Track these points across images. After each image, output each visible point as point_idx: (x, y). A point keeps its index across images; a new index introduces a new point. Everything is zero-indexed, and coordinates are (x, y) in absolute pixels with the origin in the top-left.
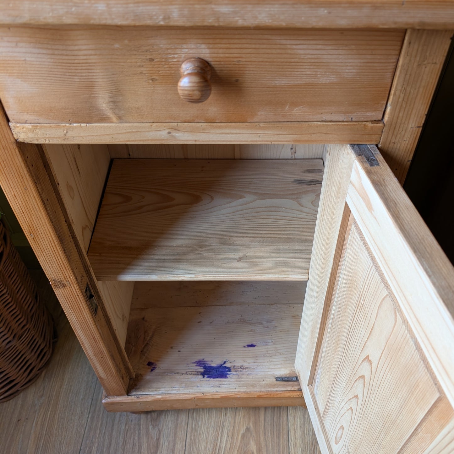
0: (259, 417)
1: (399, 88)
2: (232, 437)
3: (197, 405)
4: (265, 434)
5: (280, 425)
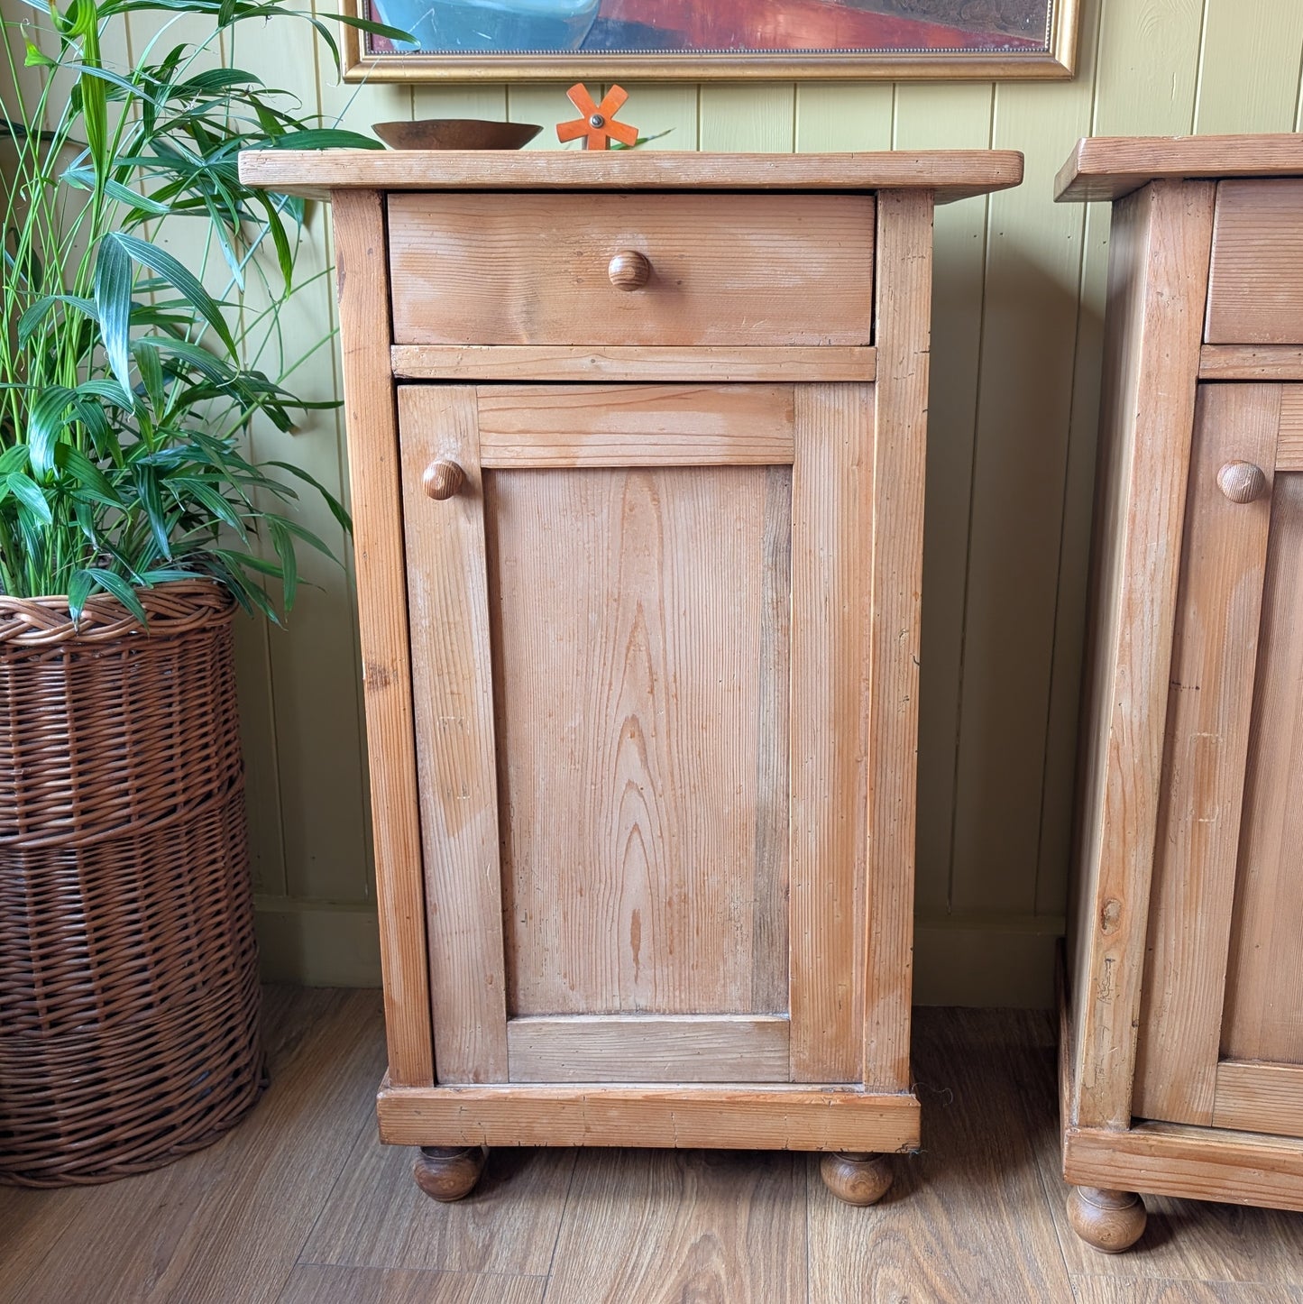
1: (885, 291)
2: (669, 1248)
3: (588, 1130)
4: (749, 1247)
5: (785, 1233)
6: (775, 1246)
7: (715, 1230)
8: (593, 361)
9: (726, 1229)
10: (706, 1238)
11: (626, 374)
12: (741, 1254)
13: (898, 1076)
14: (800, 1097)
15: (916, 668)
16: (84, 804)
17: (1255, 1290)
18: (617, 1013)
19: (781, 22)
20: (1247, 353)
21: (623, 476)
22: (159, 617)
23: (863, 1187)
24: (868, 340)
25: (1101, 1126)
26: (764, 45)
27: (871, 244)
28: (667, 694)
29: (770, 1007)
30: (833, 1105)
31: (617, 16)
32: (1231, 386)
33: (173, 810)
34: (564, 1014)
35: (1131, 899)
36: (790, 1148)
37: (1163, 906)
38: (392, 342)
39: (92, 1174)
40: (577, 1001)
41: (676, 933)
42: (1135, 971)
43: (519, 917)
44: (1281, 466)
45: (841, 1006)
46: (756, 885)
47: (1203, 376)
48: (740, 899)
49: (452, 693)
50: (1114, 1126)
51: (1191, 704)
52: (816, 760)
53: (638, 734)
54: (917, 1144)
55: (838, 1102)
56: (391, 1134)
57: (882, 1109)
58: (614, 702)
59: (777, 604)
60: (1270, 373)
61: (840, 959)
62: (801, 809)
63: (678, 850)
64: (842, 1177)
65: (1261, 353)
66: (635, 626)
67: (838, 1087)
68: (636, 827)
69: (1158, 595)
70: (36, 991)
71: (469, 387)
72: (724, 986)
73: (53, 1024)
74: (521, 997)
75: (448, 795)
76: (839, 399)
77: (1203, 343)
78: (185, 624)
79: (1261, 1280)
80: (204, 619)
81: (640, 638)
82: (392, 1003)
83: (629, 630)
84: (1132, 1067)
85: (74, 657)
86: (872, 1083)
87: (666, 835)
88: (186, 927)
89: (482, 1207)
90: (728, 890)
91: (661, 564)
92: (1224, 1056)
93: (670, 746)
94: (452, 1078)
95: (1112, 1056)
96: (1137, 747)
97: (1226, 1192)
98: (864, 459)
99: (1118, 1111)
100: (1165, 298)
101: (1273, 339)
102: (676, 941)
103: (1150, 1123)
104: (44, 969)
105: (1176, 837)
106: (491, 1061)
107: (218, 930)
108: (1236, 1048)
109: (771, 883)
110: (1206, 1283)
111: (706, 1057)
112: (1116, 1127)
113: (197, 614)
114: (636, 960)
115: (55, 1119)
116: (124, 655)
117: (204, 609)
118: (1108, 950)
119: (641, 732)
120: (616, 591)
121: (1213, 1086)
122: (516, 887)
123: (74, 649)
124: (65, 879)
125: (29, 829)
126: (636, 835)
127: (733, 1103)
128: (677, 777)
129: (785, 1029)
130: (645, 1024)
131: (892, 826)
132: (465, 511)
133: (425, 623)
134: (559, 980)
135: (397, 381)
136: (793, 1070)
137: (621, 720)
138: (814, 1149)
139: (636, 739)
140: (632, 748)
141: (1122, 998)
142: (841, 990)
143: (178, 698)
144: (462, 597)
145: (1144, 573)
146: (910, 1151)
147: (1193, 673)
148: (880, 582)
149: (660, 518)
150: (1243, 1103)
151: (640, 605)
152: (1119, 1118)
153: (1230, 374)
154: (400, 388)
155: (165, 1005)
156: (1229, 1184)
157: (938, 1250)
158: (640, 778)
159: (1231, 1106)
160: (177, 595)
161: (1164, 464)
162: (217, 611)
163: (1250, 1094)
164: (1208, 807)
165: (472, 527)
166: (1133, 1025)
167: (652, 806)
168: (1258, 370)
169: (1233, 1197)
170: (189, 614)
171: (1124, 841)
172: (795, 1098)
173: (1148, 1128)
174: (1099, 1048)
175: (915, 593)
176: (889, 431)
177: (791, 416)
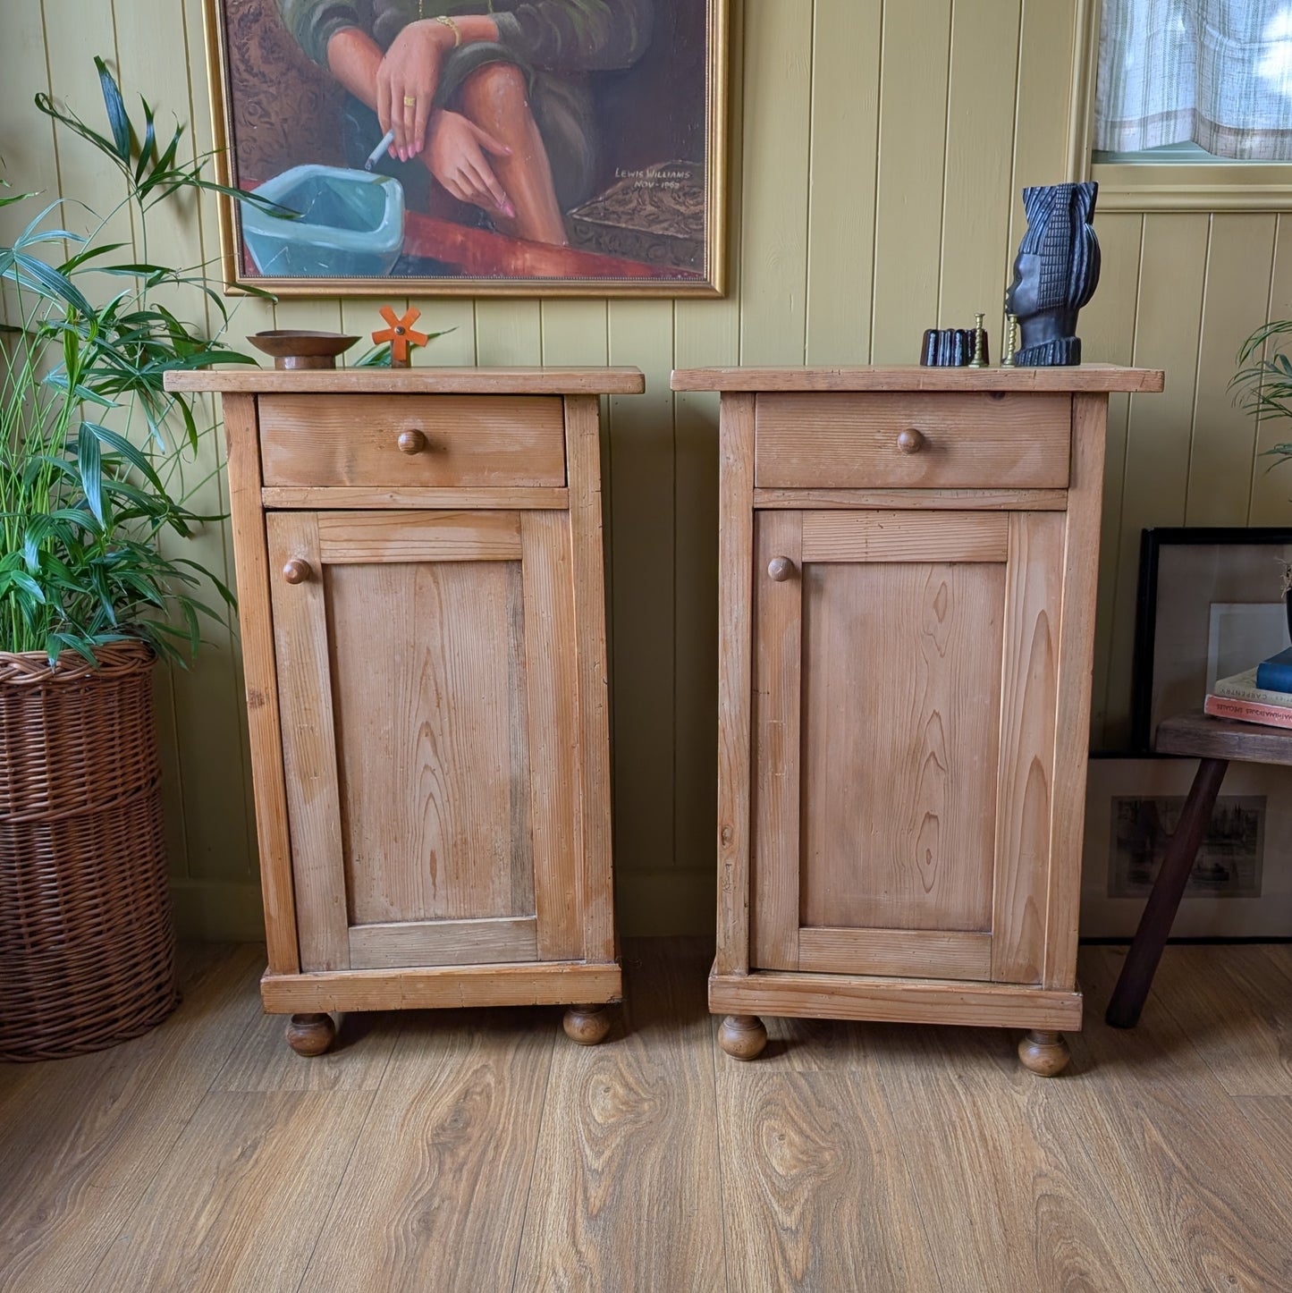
1: (571, 454)
2: (459, 1072)
3: (404, 998)
4: (511, 1069)
5: (537, 1061)
6: (529, 1068)
7: (491, 1063)
8: (391, 496)
9: (498, 1061)
10: (484, 1066)
11: (413, 504)
12: (506, 1073)
13: (607, 952)
14: (543, 968)
15: (605, 686)
16: (56, 792)
17: (829, 1074)
18: (423, 920)
19: (527, 259)
20: (780, 493)
21: (414, 567)
22: (105, 665)
23: (588, 1030)
24: (564, 485)
25: (730, 973)
26: (517, 274)
27: (562, 426)
28: (449, 707)
29: (523, 912)
30: (566, 973)
31: (415, 253)
32: (774, 512)
33: (115, 797)
34: (386, 922)
35: (738, 826)
36: (538, 1003)
37: (759, 829)
38: (262, 485)
39: (60, 1051)
40: (395, 912)
41: (460, 864)
42: (744, 871)
43: (355, 857)
44: (806, 559)
45: (570, 907)
46: (511, 830)
47: (756, 506)
48: (501, 841)
49: (305, 709)
50: (738, 975)
51: (766, 704)
52: (546, 749)
53: (431, 734)
54: (620, 996)
55: (568, 970)
56: (270, 1006)
57: (597, 974)
58: (413, 713)
59: (518, 647)
60: (794, 504)
61: (567, 877)
62: (538, 779)
63: (460, 809)
64: (576, 1025)
65: (788, 493)
66: (426, 664)
67: (569, 962)
68: (431, 795)
69: (740, 638)
70: (21, 921)
71: (312, 513)
72: (493, 899)
73: (34, 945)
74: (358, 912)
75: (304, 776)
76: (547, 520)
77: (754, 487)
78: (123, 670)
79: (834, 1069)
80: (136, 666)
81: (429, 671)
82: (270, 917)
83: (422, 665)
84: (747, 933)
85: (49, 692)
86: (590, 958)
87: (451, 800)
88: (124, 879)
90: (493, 835)
91: (441, 624)
92: (803, 924)
93: (452, 741)
94: (312, 968)
95: (734, 927)
96: (735, 730)
97: (808, 1011)
98: (566, 556)
99: (740, 963)
100: (731, 460)
101: (792, 484)
102: (460, 871)
103: (762, 972)
104: (27, 906)
105: (763, 785)
106: (338, 955)
107: (146, 884)
108: (810, 919)
109: (521, 828)
110: (800, 1073)
111: (482, 946)
112: (740, 974)
113: (131, 664)
114: (434, 884)
115: (34, 1012)
116: (82, 691)
117: (136, 660)
118: (727, 858)
119: (432, 733)
120: (412, 641)
121: (797, 943)
122: (352, 838)
123: (49, 687)
124: (43, 844)
125: (17, 809)
126: (431, 800)
127: (499, 975)
128: (457, 763)
129: (534, 925)
130: (441, 926)
131: (595, 787)
132: (312, 592)
133: (287, 663)
134: (383, 899)
135: (268, 511)
136: (540, 952)
137: (419, 725)
138: (554, 1003)
139: (429, 736)
140: (426, 743)
141: (737, 889)
142: (569, 897)
143: (118, 721)
144: (311, 647)
145: (731, 625)
146: (616, 1001)
147: (766, 683)
148: (580, 633)
149: (439, 594)
150: (816, 955)
151: (428, 649)
152: (741, 967)
153: (771, 505)
154: (268, 514)
155: (111, 933)
156: (808, 1005)
157: (635, 1065)
158: (433, 763)
159: (809, 957)
160: (117, 650)
161: (738, 559)
162: (144, 661)
163: (820, 948)
164: (780, 766)
165: (316, 602)
166: (746, 906)
167: (441, 781)
168: (786, 503)
169: (811, 1014)
170: (126, 663)
171: (732, 789)
172: (540, 970)
173: (760, 974)
174: (726, 922)
175: (602, 640)
176: (578, 540)
177: (519, 530)
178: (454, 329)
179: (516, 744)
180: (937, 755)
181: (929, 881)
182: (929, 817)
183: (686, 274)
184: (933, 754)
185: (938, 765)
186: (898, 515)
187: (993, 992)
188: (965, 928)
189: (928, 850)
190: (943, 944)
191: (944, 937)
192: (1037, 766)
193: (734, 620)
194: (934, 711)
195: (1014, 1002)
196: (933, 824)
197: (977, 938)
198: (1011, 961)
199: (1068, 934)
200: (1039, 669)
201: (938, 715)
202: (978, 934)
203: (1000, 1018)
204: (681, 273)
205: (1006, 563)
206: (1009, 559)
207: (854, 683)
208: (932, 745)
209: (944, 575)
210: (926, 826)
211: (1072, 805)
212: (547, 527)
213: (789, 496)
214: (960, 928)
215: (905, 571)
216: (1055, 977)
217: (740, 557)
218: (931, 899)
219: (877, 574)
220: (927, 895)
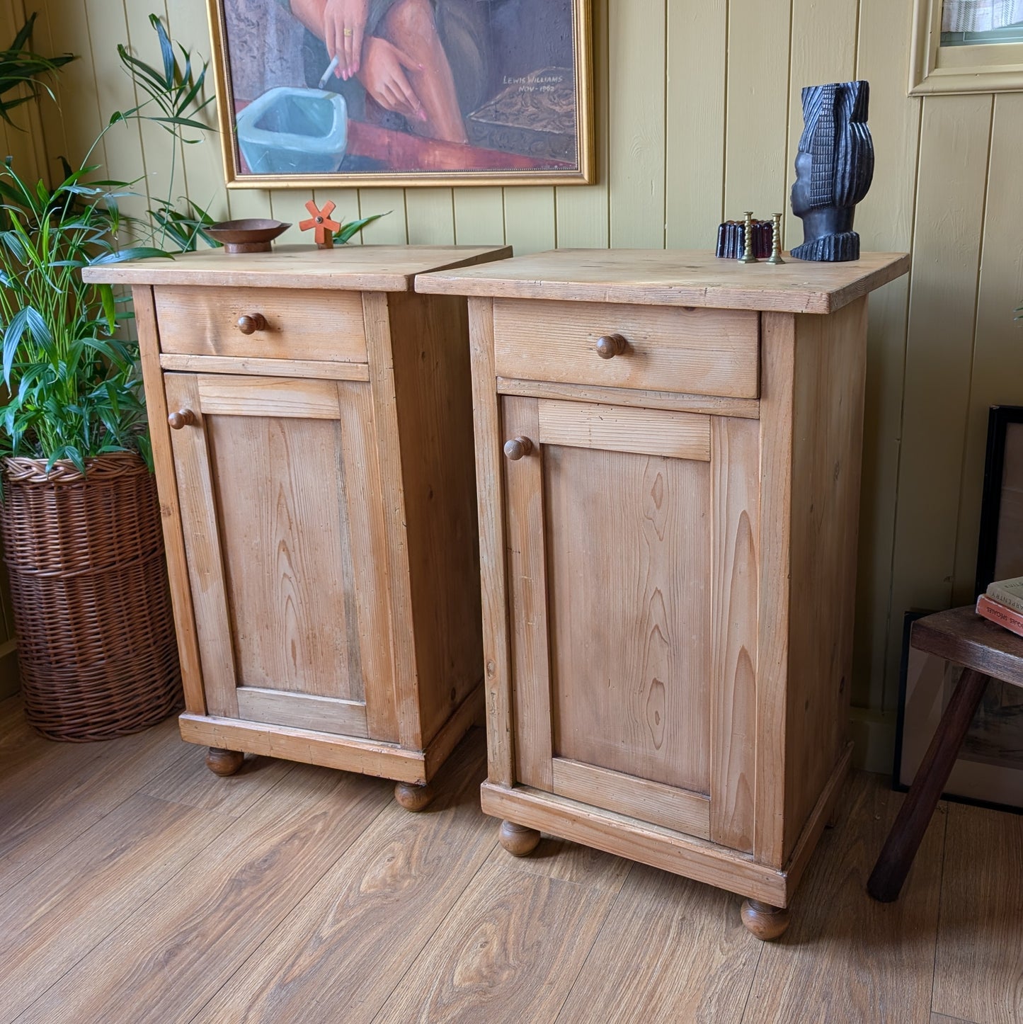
0: (346, 807)
1: (369, 337)
2: (302, 816)
3: (272, 749)
4: (341, 821)
5: (363, 818)
6: (354, 822)
7: (332, 811)
8: (243, 365)
9: (337, 811)
10: (325, 813)
11: (260, 372)
12: (334, 824)
13: (416, 743)
14: (368, 746)
15: (405, 528)
16: (66, 558)
17: (573, 887)
18: (289, 691)
19: (437, 155)
20: (516, 382)
21: (268, 420)
22: (99, 470)
24: (365, 361)
25: (499, 784)
26: (430, 167)
27: (362, 314)
28: (298, 530)
29: (359, 698)
30: (383, 754)
31: (356, 153)
32: (516, 398)
33: (114, 563)
34: (264, 688)
35: (498, 662)
36: (365, 773)
37: (516, 667)
38: (161, 352)
39: (78, 736)
40: (270, 683)
41: (312, 653)
42: (504, 701)
43: (241, 636)
44: (543, 441)
46: (347, 633)
47: (499, 392)
48: (340, 640)
49: (198, 522)
51: (518, 561)
52: (367, 572)
53: (286, 550)
54: (426, 781)
55: (386, 752)
56: (185, 737)
57: (406, 760)
58: (274, 532)
60: (527, 393)
61: (387, 678)
62: (361, 596)
63: (310, 611)
64: (402, 794)
65: (522, 383)
66: (280, 495)
67: (387, 744)
68: (289, 597)
69: (492, 502)
70: (49, 645)
71: (193, 375)
72: (337, 683)
73: (57, 662)
74: (244, 676)
75: (201, 572)
76: (357, 389)
77: (496, 376)
78: (114, 473)
79: (582, 883)
80: (124, 472)
81: (283, 501)
82: (184, 671)
83: (278, 496)
84: (510, 754)
85: (60, 488)
86: (404, 743)
87: (303, 602)
88: (123, 622)
89: (234, 781)
90: (334, 634)
91: (289, 464)
92: (555, 754)
93: (301, 556)
94: (214, 713)
95: (500, 746)
96: (492, 581)
97: (555, 830)
99: (506, 777)
100: (478, 351)
101: (525, 376)
102: (312, 658)
103: (526, 787)
104: (52, 635)
105: (518, 632)
106: (231, 707)
107: (144, 625)
108: (564, 751)
110: (551, 879)
111: (327, 719)
112: (505, 786)
113: (120, 469)
114: (295, 664)
115: (59, 708)
116: (84, 488)
117: (124, 467)
118: (492, 688)
119: (287, 548)
120: (269, 476)
121: (551, 770)
122: (238, 621)
123: (55, 484)
124: (60, 592)
125: (42, 567)
126: (290, 601)
127: (336, 745)
128: (306, 574)
129: (364, 711)
130: (299, 699)
131: (401, 609)
132: (196, 433)
133: (184, 486)
134: (261, 670)
135: (164, 371)
136: (369, 732)
137: (278, 542)
138: (376, 775)
139: (286, 551)
140: (283, 556)
141: (500, 715)
142: (389, 693)
143: (114, 509)
144: (199, 475)
145: (486, 490)
146: (422, 784)
147: (516, 544)
148: (383, 482)
149: (286, 441)
150: (566, 783)
151: (281, 485)
152: (507, 780)
153: (511, 392)
154: (165, 374)
155: (111, 660)
156: (555, 825)
157: (430, 839)
158: (289, 573)
159: (560, 783)
160: (111, 460)
161: (488, 436)
162: (133, 468)
163: (569, 778)
164: (531, 616)
165: (200, 442)
166: (507, 731)
167: (296, 587)
168: (522, 391)
169: (558, 833)
170: (116, 469)
171: (492, 630)
172: (366, 747)
173: (521, 789)
174: (493, 741)
175: (400, 490)
176: (379, 407)
177: (339, 395)
178: (391, 212)
179: (346, 564)
180: (660, 629)
181: (658, 740)
182: (656, 683)
183: (561, 165)
184: (657, 627)
185: (662, 638)
186: (615, 410)
187: (706, 853)
188: (691, 788)
189: (657, 713)
190: (669, 798)
191: (669, 793)
192: (744, 654)
193: (488, 487)
194: (657, 588)
195: (725, 867)
196: (660, 690)
197: (698, 800)
198: (727, 828)
199: (773, 816)
200: (743, 566)
201: (659, 592)
202: (699, 796)
203: (713, 877)
204: (557, 164)
205: (709, 462)
206: (712, 460)
207: (589, 553)
208: (657, 619)
209: (660, 468)
210: (654, 689)
211: (774, 698)
212: (358, 395)
213: (524, 386)
214: (686, 787)
215: (626, 459)
216: (763, 853)
217: (489, 434)
218: (660, 755)
219: (602, 460)
220: (657, 752)
